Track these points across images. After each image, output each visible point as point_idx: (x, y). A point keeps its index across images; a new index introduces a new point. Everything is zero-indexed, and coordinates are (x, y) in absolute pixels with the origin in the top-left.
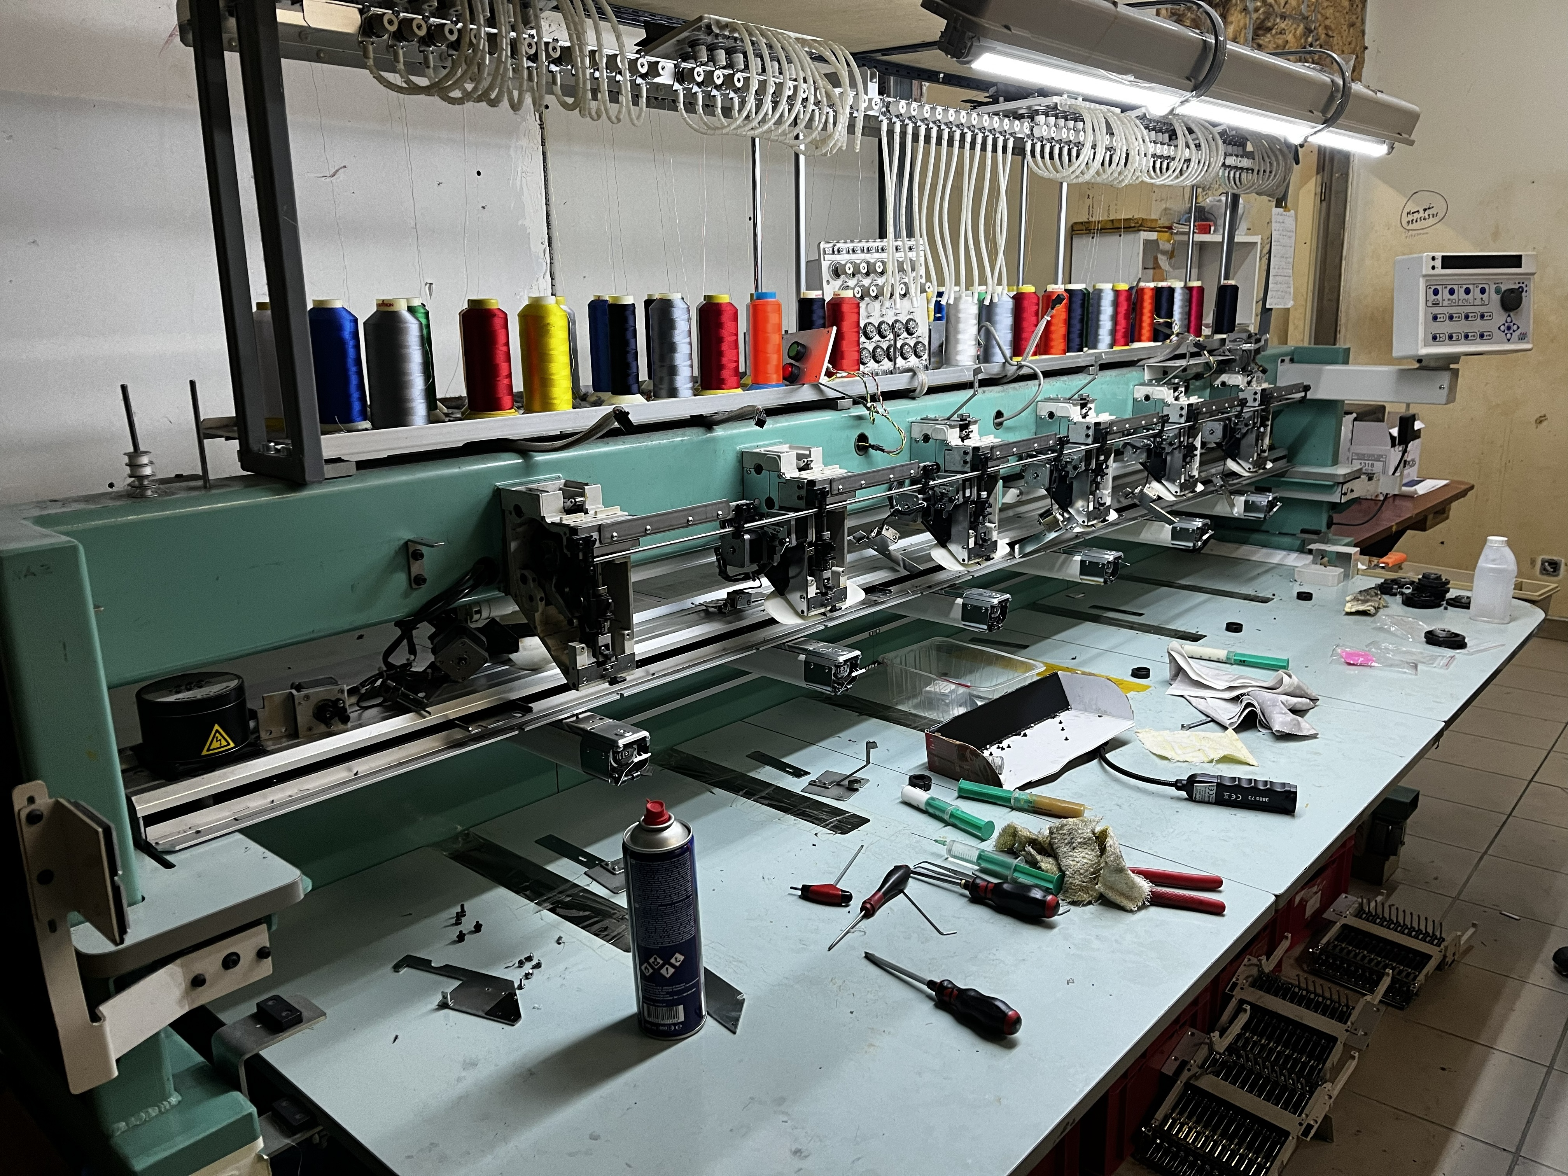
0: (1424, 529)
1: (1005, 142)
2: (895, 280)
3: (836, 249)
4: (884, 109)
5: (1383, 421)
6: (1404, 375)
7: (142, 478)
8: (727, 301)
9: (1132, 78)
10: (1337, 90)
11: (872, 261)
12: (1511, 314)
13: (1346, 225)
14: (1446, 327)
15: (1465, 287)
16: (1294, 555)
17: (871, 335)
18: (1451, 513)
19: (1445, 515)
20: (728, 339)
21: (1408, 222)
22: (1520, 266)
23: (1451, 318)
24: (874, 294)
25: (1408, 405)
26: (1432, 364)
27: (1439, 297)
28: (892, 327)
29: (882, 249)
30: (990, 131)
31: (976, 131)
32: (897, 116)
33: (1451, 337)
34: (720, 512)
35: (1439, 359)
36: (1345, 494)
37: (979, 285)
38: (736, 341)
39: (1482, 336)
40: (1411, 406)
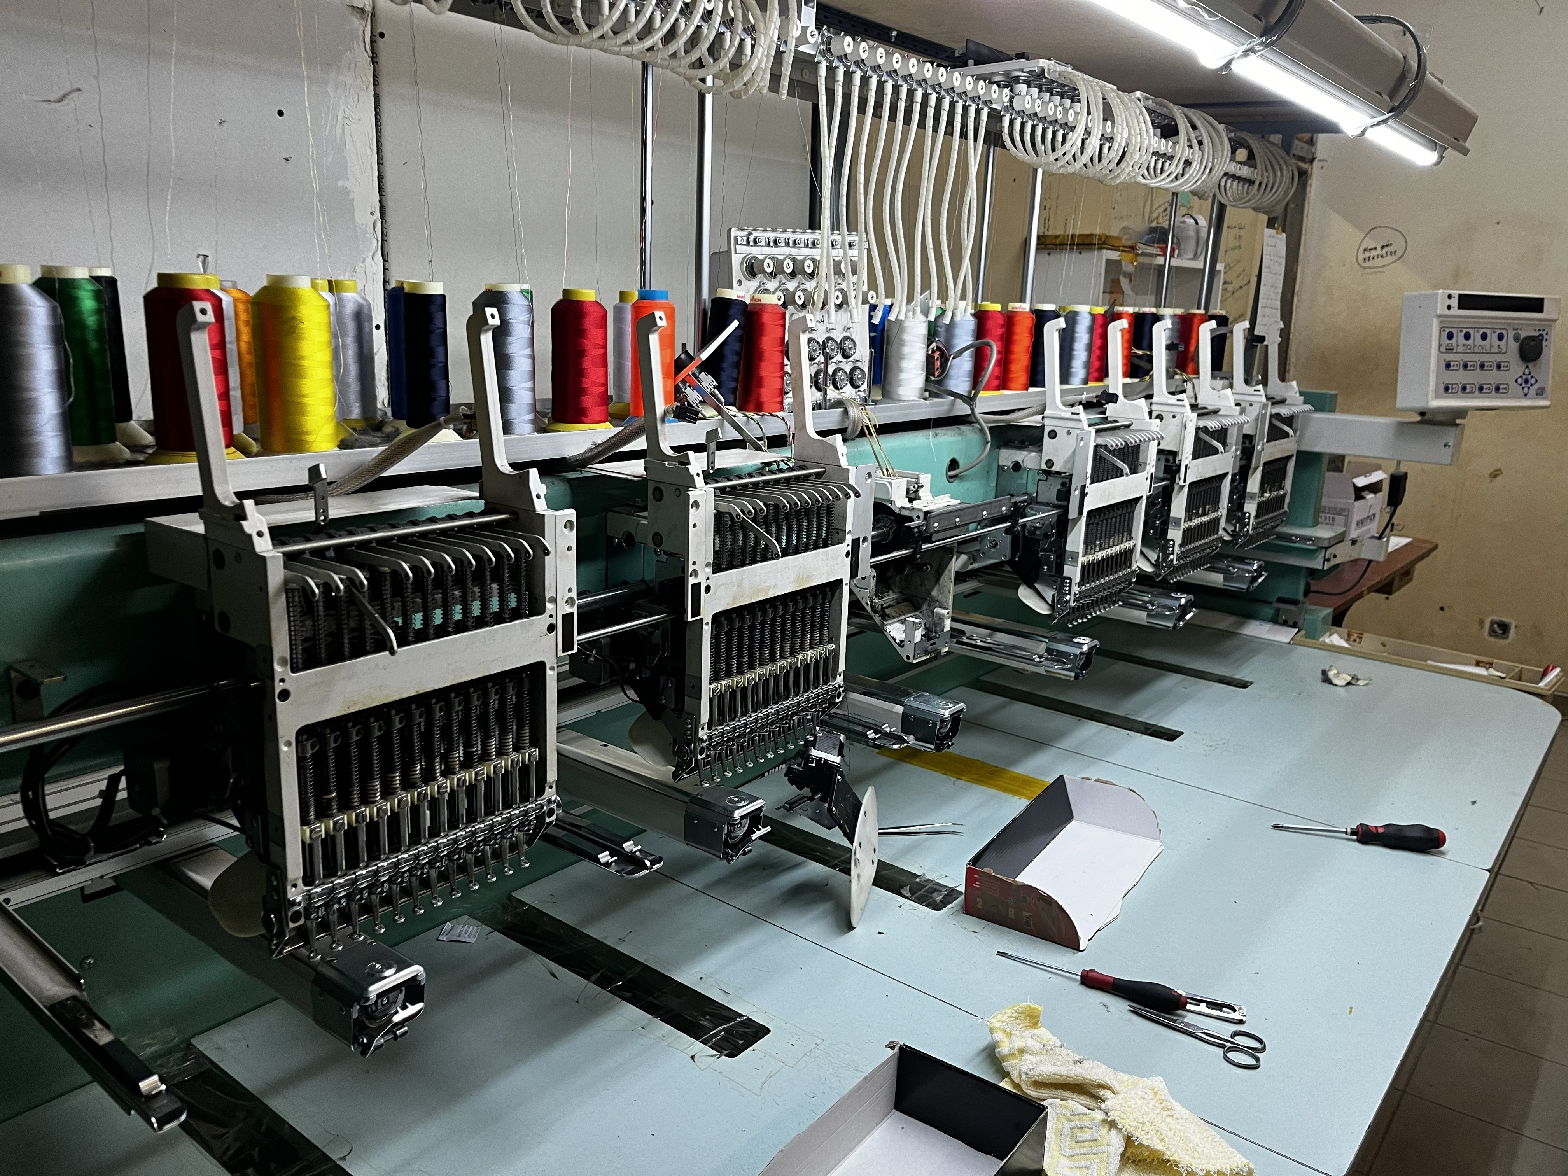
1: (979, 112)
2: (829, 286)
3: (752, 238)
4: (823, 47)
5: (1341, 471)
6: (1403, 428)
8: (593, 299)
10: (1410, 69)
11: (800, 258)
12: (1530, 365)
13: (1300, 259)
14: (1459, 377)
15: (1482, 331)
18: (1415, 575)
20: (593, 352)
21: (1365, 259)
22: (1541, 311)
23: (1466, 366)
24: (800, 302)
25: (1399, 462)
26: (1439, 418)
27: (1453, 341)
28: (823, 347)
29: (814, 244)
30: (960, 95)
31: (943, 93)
32: (840, 58)
33: (1464, 389)
35: (1446, 413)
36: (1329, 560)
38: (605, 355)
39: (1497, 389)
40: (1402, 463)
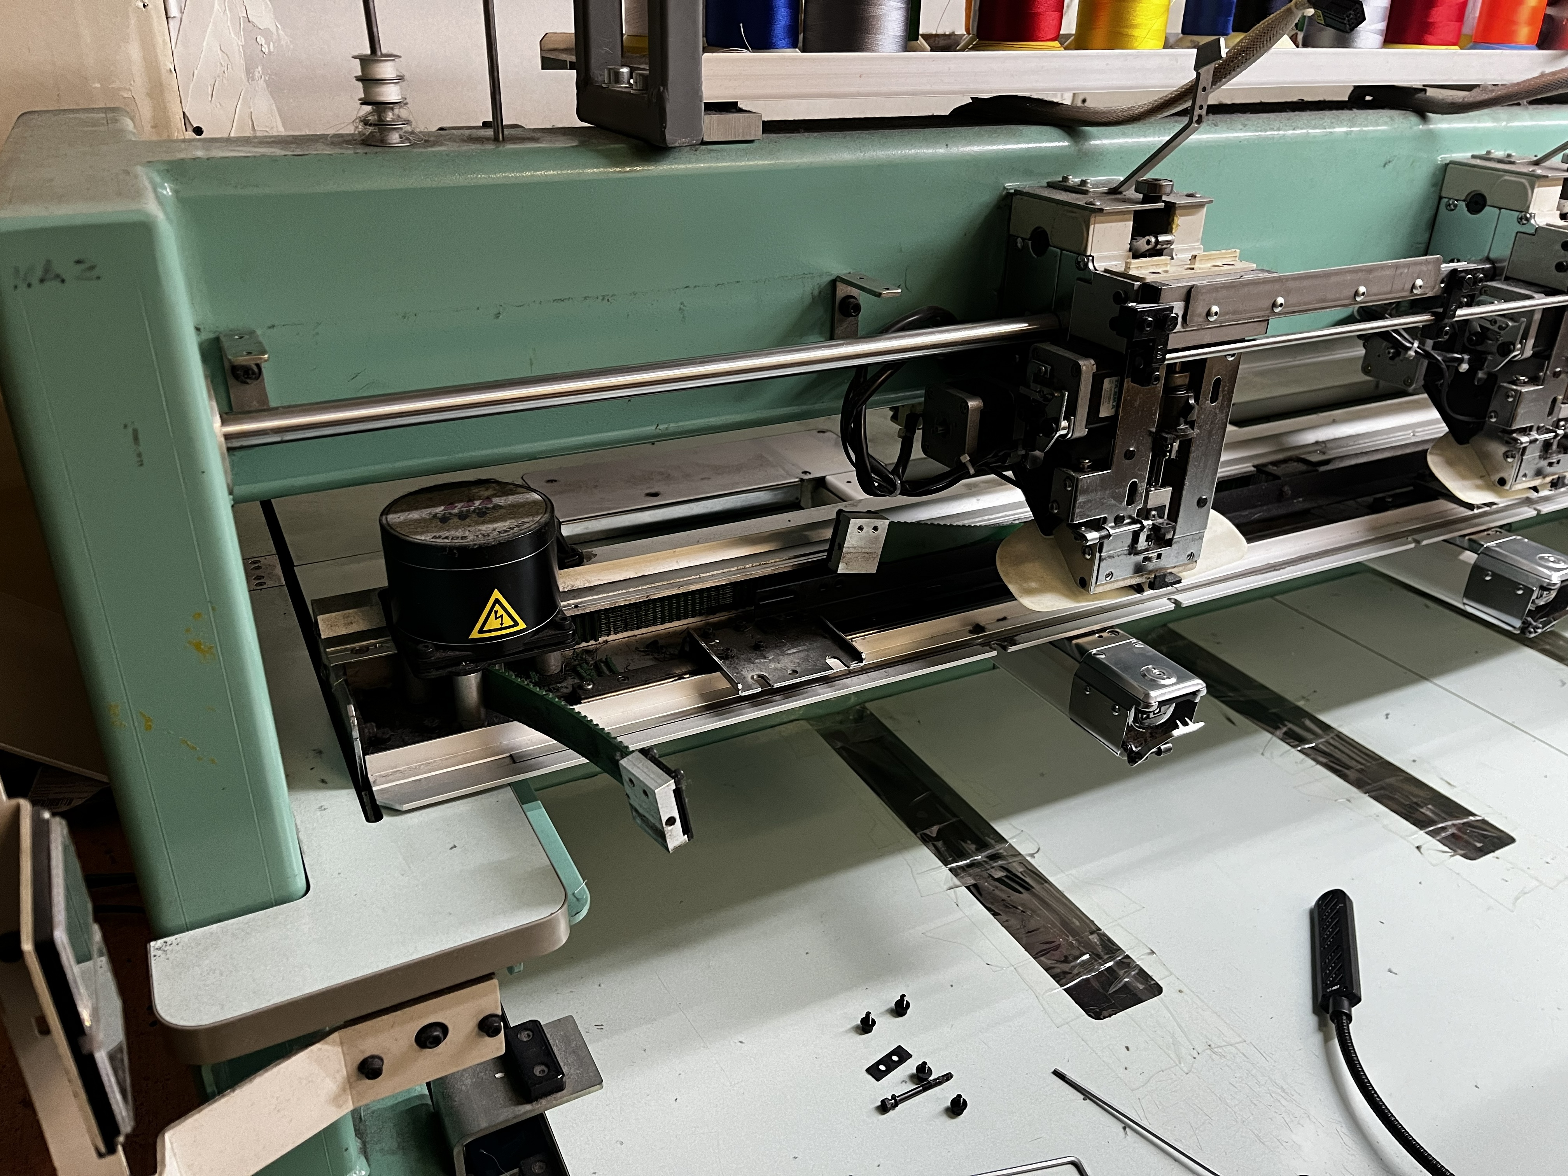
7: (381, 107)
34: (1419, 282)
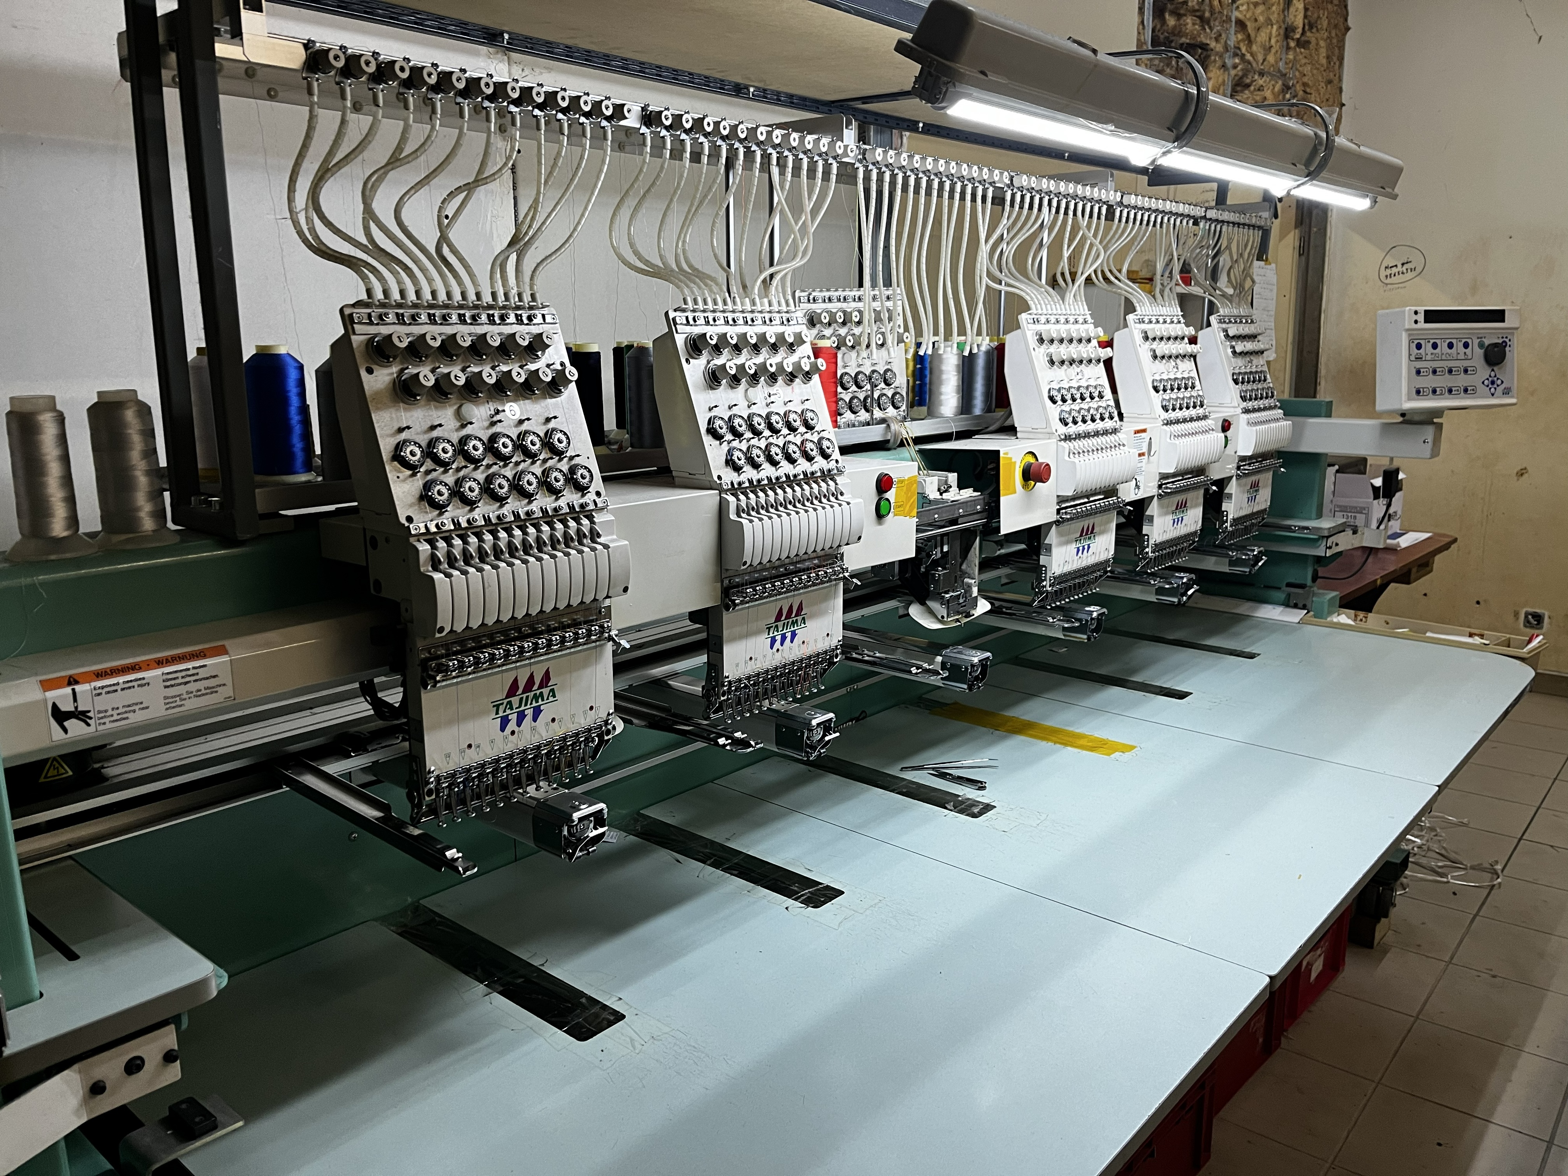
0: (1408, 583)
1: (985, 191)
2: (872, 330)
3: (811, 297)
4: (860, 157)
5: (1365, 473)
6: (1387, 428)
9: (1113, 128)
10: (1320, 143)
11: (849, 310)
12: (1495, 369)
13: (1325, 279)
14: (1429, 382)
15: (1448, 341)
16: (1280, 609)
17: (848, 385)
18: (1435, 566)
19: (1428, 569)
21: (1387, 276)
22: (1503, 321)
23: (1435, 372)
24: (850, 344)
25: (1392, 459)
26: (1417, 418)
27: (1422, 351)
28: (870, 378)
29: (859, 299)
30: (969, 180)
31: (955, 179)
32: (874, 164)
35: (1421, 413)
36: (1330, 548)
37: (958, 335)
39: (1466, 390)
40: (1395, 460)
